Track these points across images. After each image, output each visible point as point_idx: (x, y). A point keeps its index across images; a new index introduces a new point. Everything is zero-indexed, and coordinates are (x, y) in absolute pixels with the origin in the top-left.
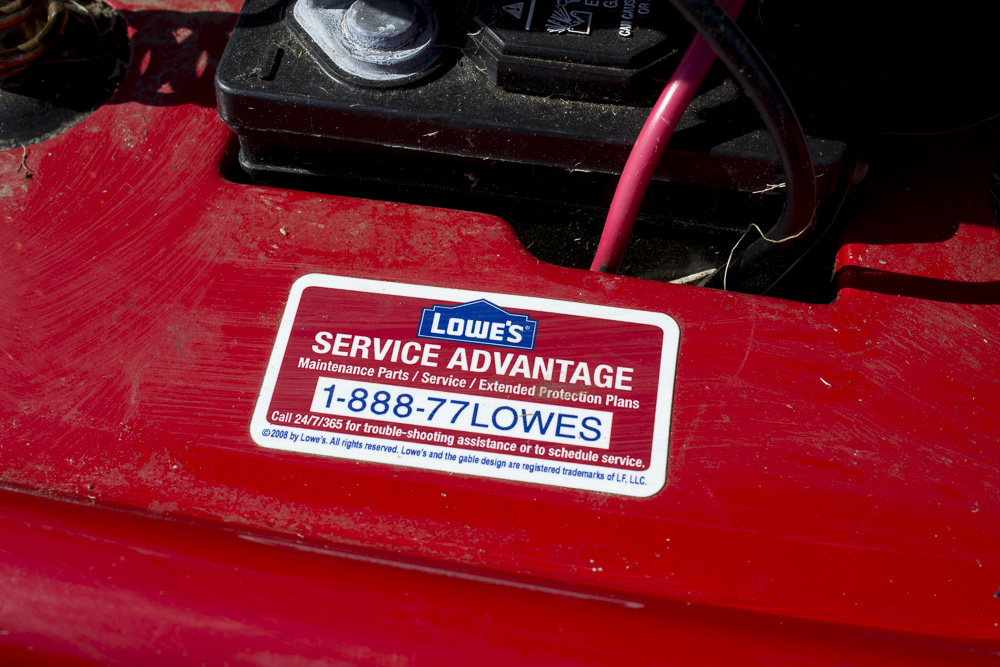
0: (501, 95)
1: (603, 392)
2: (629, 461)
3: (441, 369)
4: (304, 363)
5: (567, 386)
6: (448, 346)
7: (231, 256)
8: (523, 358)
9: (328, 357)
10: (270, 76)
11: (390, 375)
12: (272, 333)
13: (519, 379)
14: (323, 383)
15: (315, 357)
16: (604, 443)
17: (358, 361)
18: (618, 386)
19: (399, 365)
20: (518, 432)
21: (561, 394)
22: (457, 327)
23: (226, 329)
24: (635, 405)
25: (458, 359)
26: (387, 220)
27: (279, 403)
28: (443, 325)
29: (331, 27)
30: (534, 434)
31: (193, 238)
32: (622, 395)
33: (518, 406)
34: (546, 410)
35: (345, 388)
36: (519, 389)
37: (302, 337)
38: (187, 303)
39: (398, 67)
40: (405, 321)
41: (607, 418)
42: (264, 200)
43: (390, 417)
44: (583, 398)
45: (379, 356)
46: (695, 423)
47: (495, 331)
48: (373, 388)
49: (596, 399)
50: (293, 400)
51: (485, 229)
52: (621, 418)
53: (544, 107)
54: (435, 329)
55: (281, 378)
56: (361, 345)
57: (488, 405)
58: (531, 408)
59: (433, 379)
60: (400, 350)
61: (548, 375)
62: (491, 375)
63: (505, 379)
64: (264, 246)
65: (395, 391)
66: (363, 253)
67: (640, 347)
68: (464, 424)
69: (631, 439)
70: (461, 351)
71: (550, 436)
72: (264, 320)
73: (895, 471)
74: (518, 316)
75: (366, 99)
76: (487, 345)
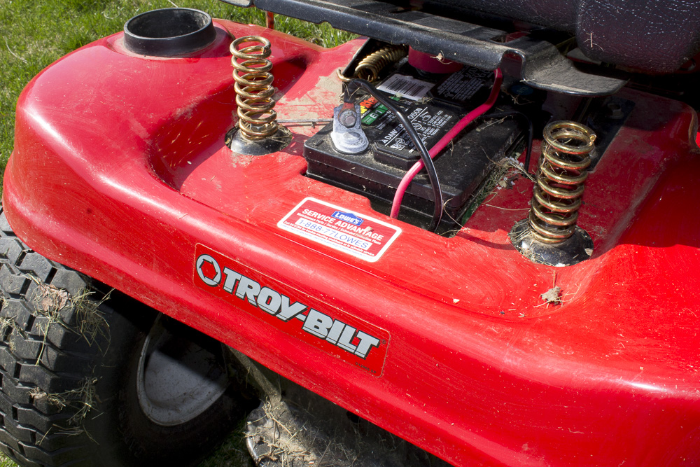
0: (374, 162)
1: (372, 239)
2: (370, 254)
3: (333, 224)
4: (299, 214)
5: (364, 236)
6: (338, 220)
7: (293, 189)
8: (356, 227)
9: (306, 215)
10: (317, 145)
11: (319, 222)
12: (294, 206)
13: (352, 231)
14: (301, 219)
15: (302, 213)
16: (367, 249)
17: (313, 217)
18: (378, 239)
19: (323, 220)
20: (346, 241)
21: (362, 237)
22: (342, 217)
23: (284, 203)
24: (380, 243)
25: (339, 223)
26: (337, 191)
27: (288, 220)
28: (339, 215)
29: (338, 137)
30: (349, 242)
31: (286, 183)
32: (378, 241)
33: (348, 236)
34: (355, 238)
35: (306, 221)
36: (351, 233)
37: (301, 209)
38: (276, 196)
39: (351, 149)
40: (330, 213)
41: (370, 244)
42: (308, 180)
43: (315, 230)
44: (367, 239)
45: (319, 217)
46: (393, 251)
47: (352, 220)
48: (313, 223)
49: (370, 240)
50: (292, 220)
51: (363, 200)
52: (374, 245)
53: (385, 167)
54: (336, 216)
55: (292, 216)
56: (315, 214)
57: (340, 234)
58: (351, 237)
59: (330, 225)
60: (324, 217)
61: (360, 232)
62: (345, 228)
63: (349, 230)
64: (302, 189)
65: (318, 225)
66: (327, 197)
67: (389, 233)
68: (332, 236)
69: (374, 249)
70: (340, 222)
71: (353, 244)
72: (294, 204)
73: (443, 275)
74: (359, 219)
75: (339, 155)
76: (348, 223)
